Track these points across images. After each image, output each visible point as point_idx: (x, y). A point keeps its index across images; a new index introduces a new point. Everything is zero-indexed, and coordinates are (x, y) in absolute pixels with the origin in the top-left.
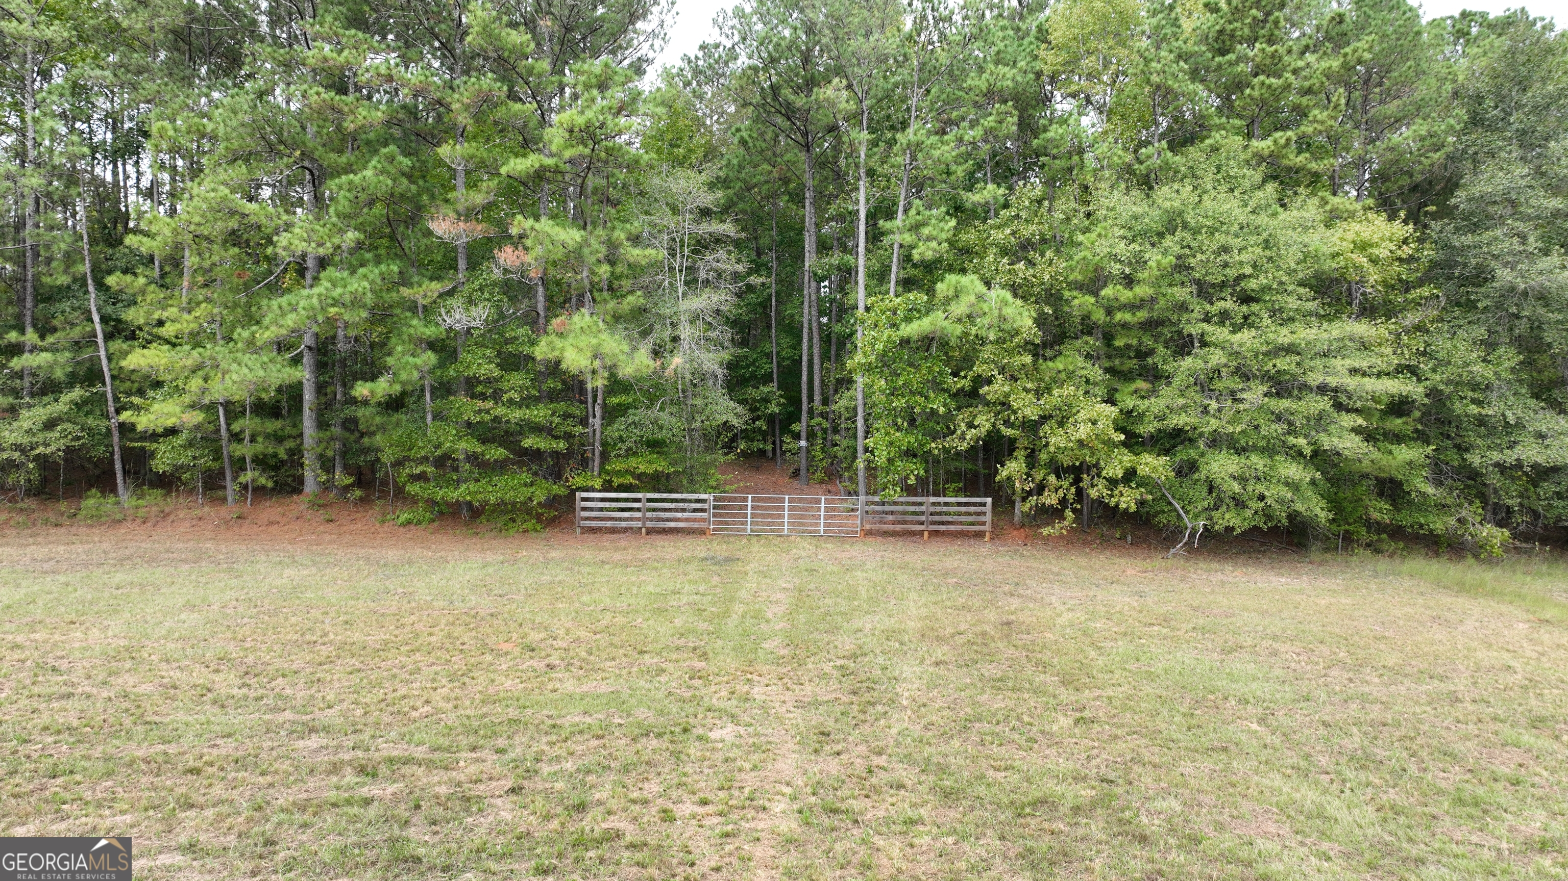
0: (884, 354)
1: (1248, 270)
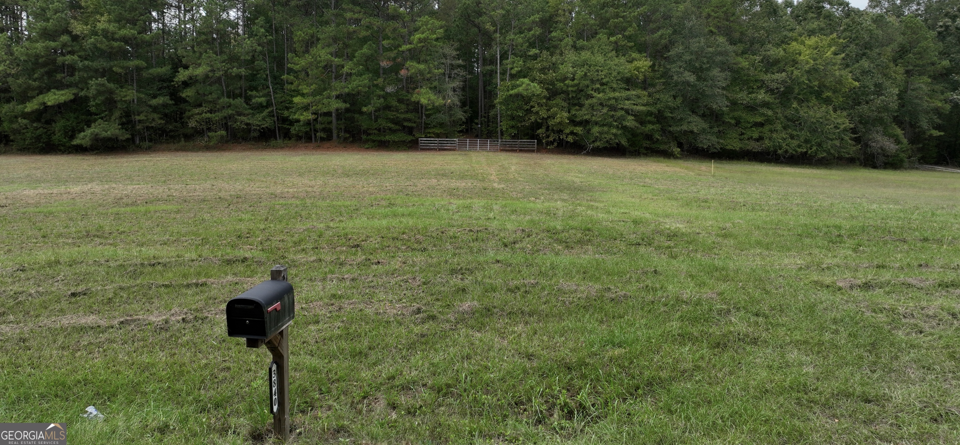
0: (505, 99)
1: (603, 77)
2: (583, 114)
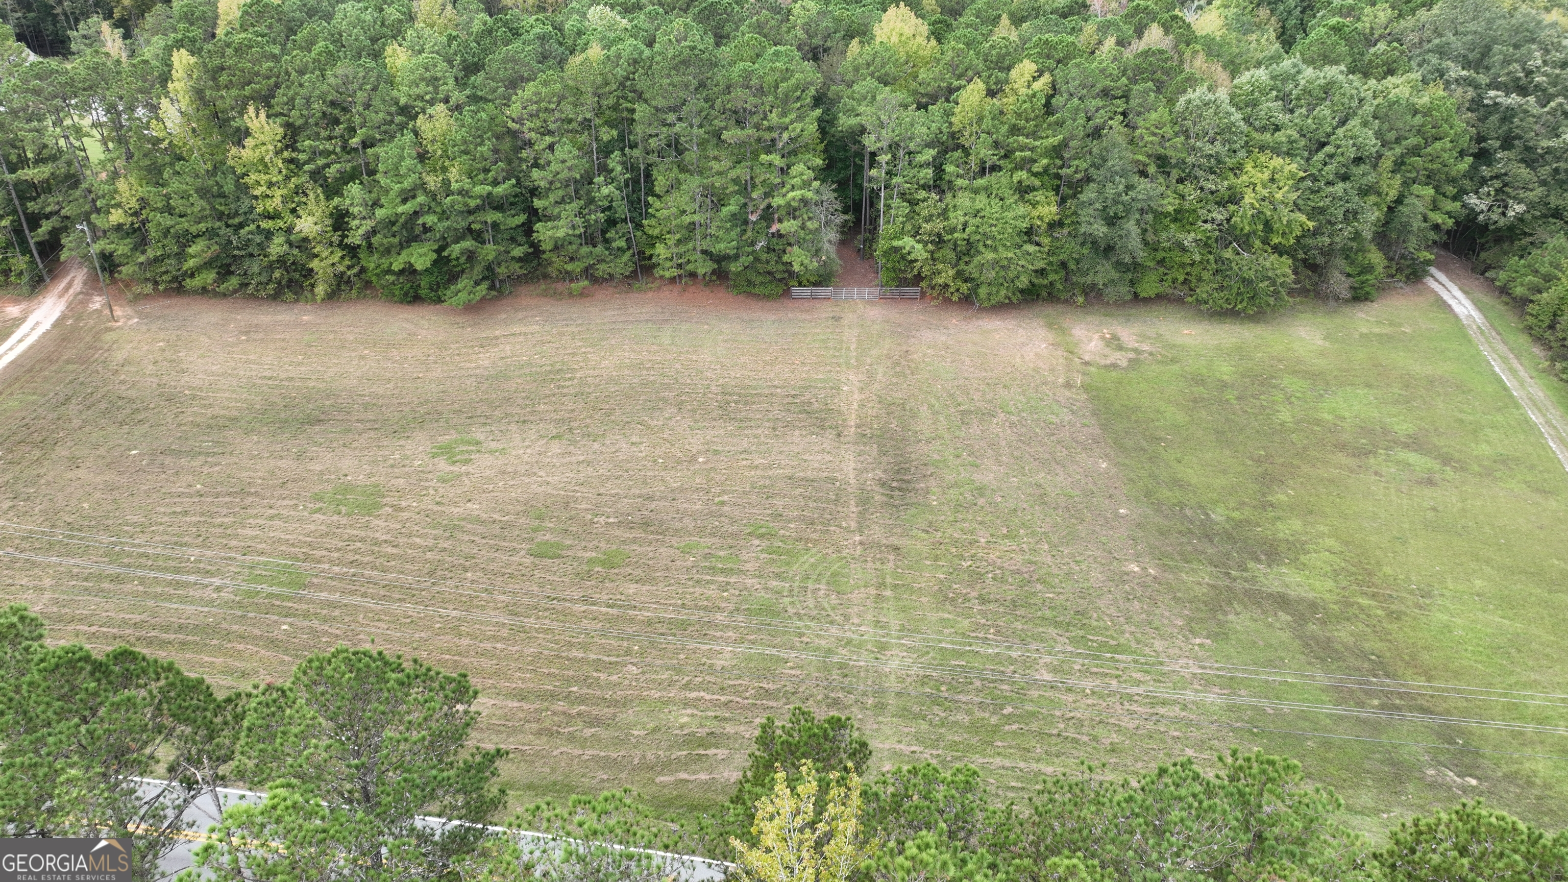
2: (971, 269)
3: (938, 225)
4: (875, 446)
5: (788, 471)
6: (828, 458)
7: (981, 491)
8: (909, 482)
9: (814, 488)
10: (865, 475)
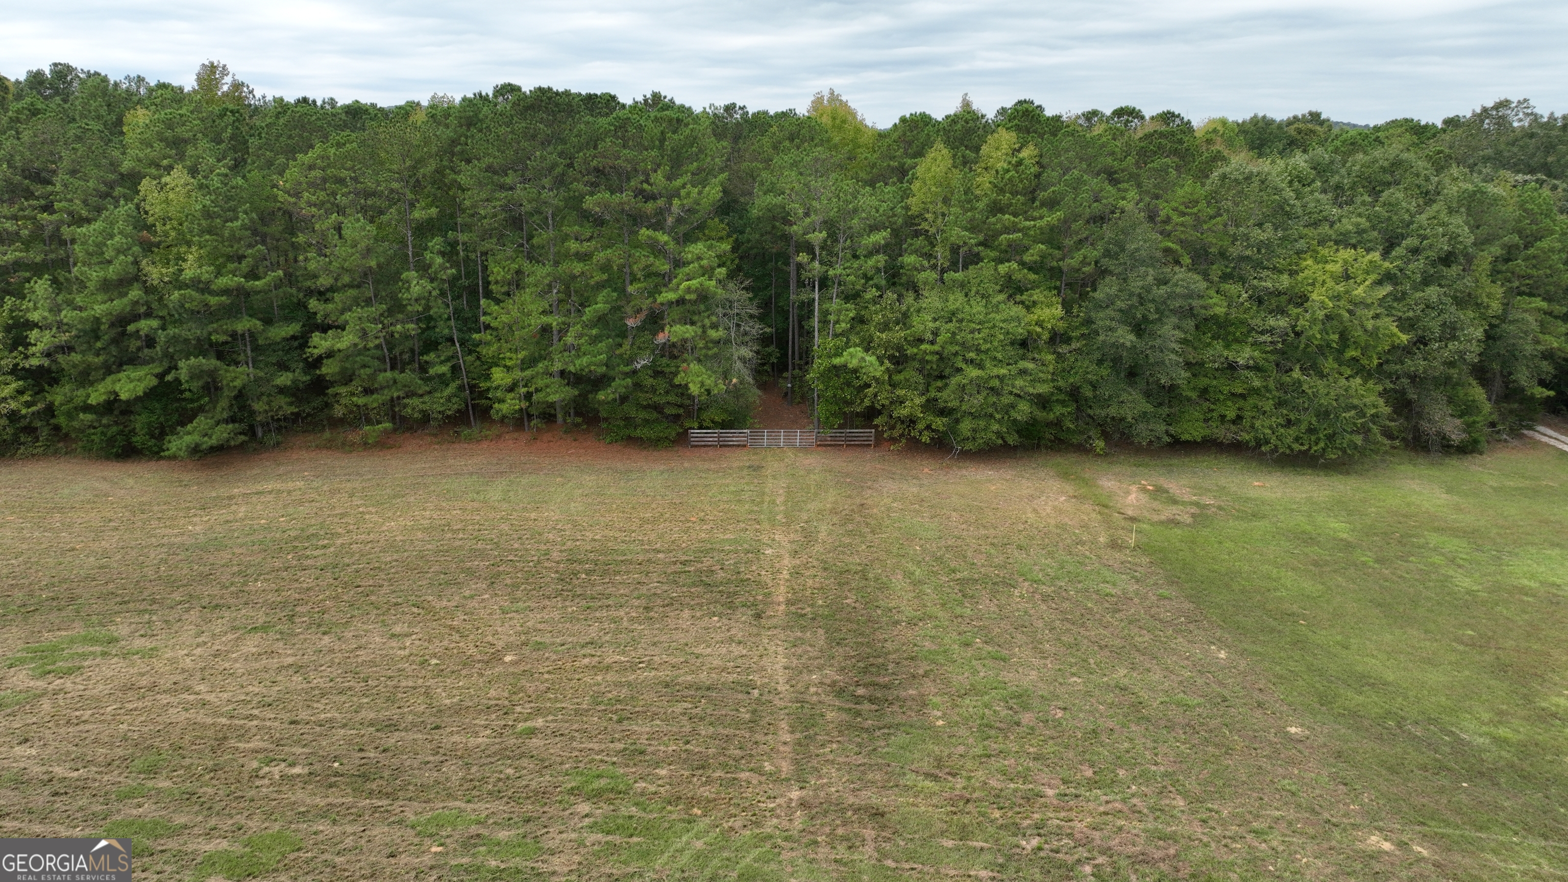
0: (825, 372)
1: (982, 341)
2: (948, 397)
3: (898, 334)
4: (821, 631)
5: (664, 674)
6: (737, 650)
7: (1022, 700)
8: (886, 687)
9: (710, 700)
10: (805, 677)
